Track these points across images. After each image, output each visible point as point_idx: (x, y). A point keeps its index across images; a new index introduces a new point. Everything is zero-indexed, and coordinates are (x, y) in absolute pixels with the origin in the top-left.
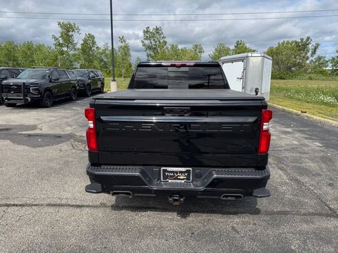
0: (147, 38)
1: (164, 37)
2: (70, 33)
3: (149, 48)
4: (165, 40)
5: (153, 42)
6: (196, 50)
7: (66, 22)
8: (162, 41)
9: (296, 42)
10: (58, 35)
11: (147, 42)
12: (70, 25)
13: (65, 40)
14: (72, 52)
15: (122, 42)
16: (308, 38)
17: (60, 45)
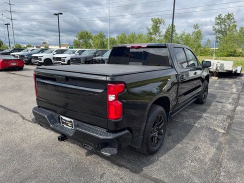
0: (218, 24)
1: (235, 22)
2: (158, 25)
3: (219, 31)
4: (235, 24)
5: (223, 26)
7: (156, 18)
8: (231, 25)
10: (150, 27)
11: (217, 27)
12: (158, 19)
13: (154, 30)
14: (157, 38)
15: (196, 28)
17: (150, 34)
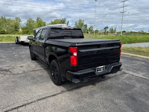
6: (17, 20)
9: (61, 20)
16: (65, 19)
